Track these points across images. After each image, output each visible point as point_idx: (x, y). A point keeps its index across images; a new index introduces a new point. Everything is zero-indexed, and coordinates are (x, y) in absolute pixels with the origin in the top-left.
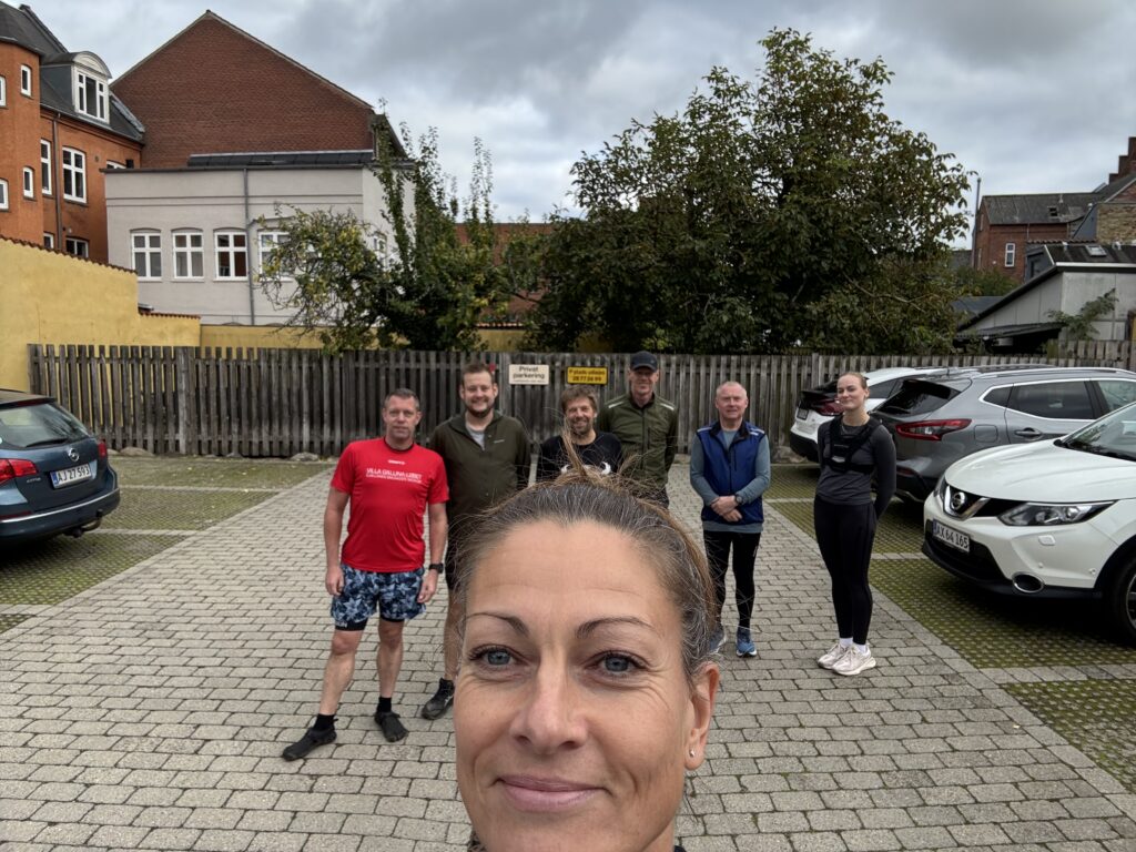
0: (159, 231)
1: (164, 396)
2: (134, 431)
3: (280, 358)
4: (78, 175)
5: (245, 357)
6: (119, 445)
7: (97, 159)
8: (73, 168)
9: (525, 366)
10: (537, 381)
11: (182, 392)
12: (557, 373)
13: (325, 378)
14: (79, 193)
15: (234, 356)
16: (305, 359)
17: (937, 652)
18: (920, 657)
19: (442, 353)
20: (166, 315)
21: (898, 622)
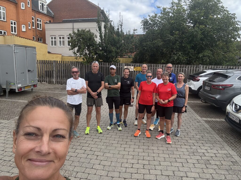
0: (56, 36)
1: (50, 71)
2: (44, 79)
3: (74, 64)
4: (40, 24)
5: (67, 63)
6: (41, 81)
7: (44, 21)
8: (39, 23)
9: (128, 67)
11: (54, 70)
13: (84, 68)
14: (40, 28)
15: (65, 63)
17: (230, 153)
18: (225, 154)
19: (109, 63)
20: (54, 54)
21: (219, 141)
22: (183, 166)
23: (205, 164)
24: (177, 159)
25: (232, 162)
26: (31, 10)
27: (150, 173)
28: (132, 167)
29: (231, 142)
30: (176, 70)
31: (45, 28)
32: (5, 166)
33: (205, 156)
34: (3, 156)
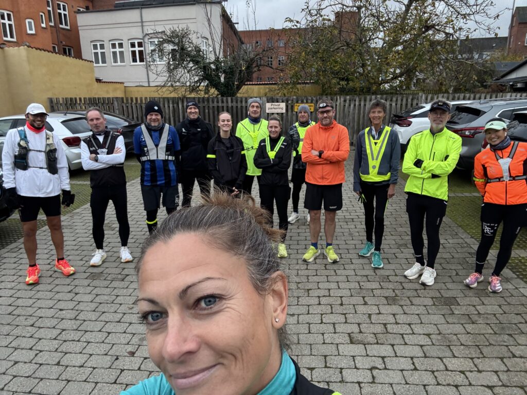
0: (103, 41)
4: (65, 15)
5: (144, 101)
7: (72, 6)
8: (62, 12)
9: (273, 104)
10: (279, 111)
12: (290, 107)
13: (181, 111)
14: (66, 24)
16: (171, 102)
19: (233, 98)
20: (109, 82)
31: (77, 23)
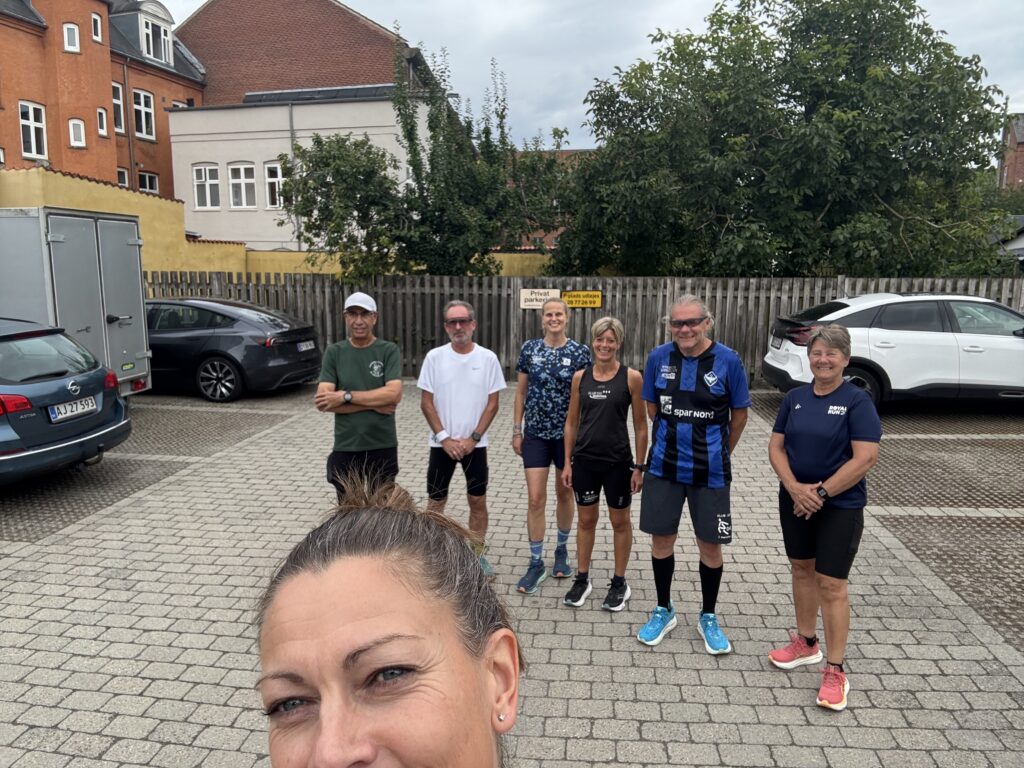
0: (216, 164)
3: (305, 283)
4: (148, 115)
7: (164, 100)
8: (142, 108)
9: (536, 290)
14: (149, 132)
16: (327, 284)
17: (999, 657)
18: (977, 661)
19: (456, 278)
20: (213, 242)
21: (946, 607)
22: (809, 723)
23: (901, 709)
24: (777, 692)
25: (1009, 694)
26: (108, 56)
27: (669, 757)
28: (590, 737)
29: (997, 607)
30: (740, 301)
31: (168, 130)
32: (37, 754)
33: (897, 673)
34: (23, 707)
